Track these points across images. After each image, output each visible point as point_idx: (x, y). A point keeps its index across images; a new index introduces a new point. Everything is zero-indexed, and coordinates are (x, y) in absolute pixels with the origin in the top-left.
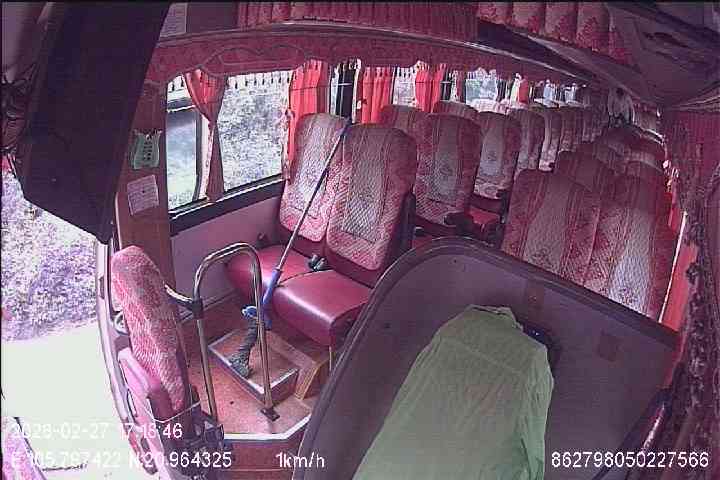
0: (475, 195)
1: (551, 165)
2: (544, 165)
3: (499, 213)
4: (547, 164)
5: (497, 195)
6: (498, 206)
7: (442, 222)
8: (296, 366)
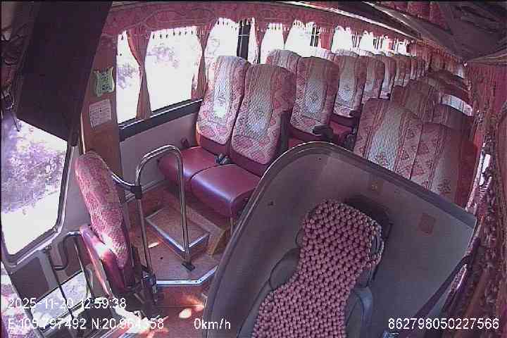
0: (335, 114)
1: (388, 95)
2: (384, 94)
3: (351, 127)
4: (386, 94)
5: (350, 115)
6: (350, 123)
7: (311, 132)
8: (207, 232)
